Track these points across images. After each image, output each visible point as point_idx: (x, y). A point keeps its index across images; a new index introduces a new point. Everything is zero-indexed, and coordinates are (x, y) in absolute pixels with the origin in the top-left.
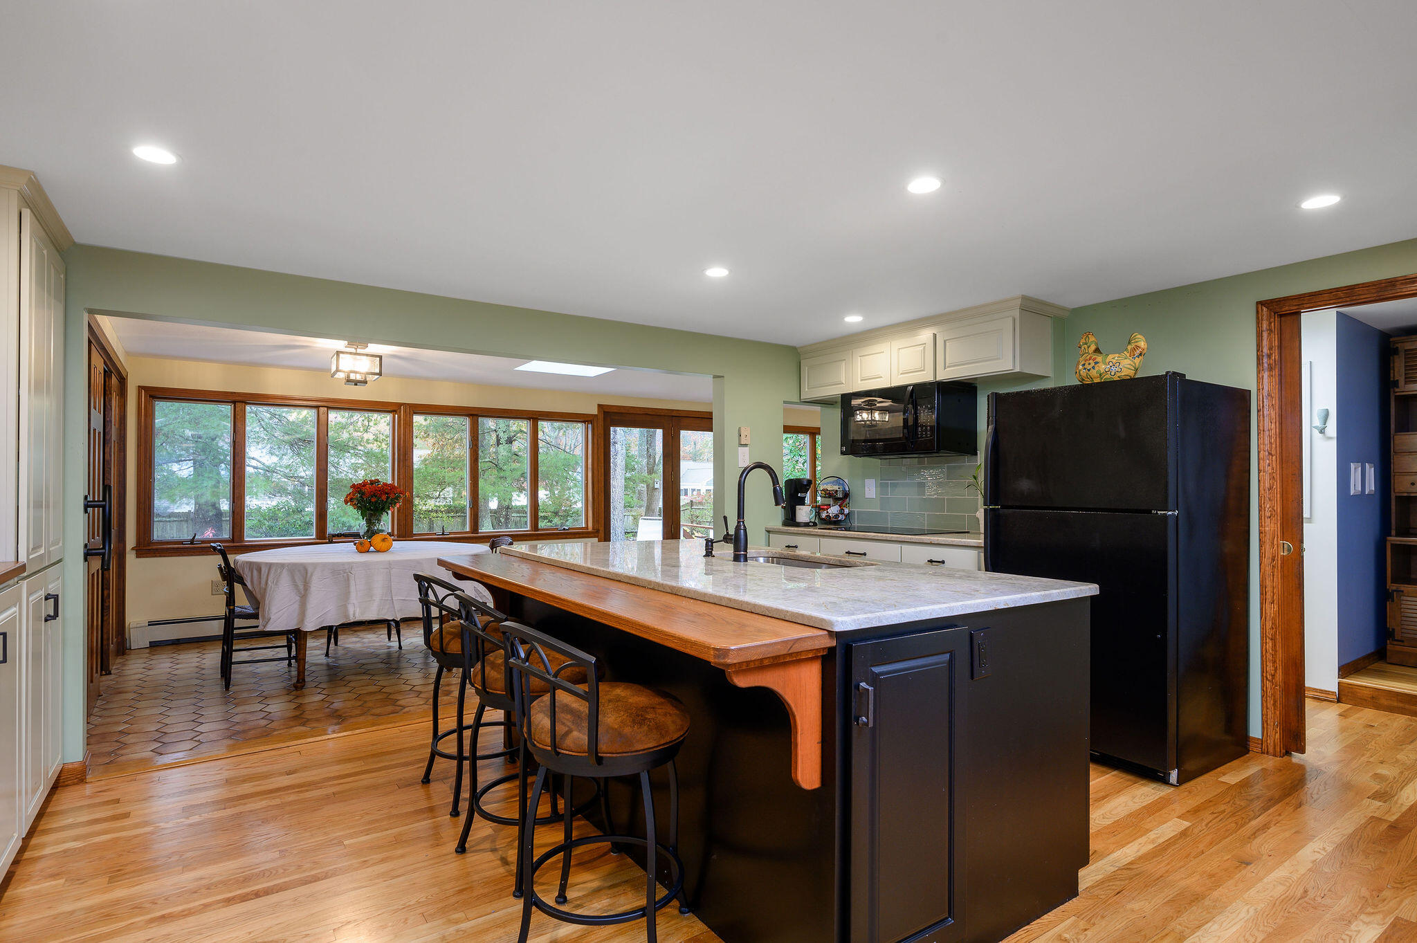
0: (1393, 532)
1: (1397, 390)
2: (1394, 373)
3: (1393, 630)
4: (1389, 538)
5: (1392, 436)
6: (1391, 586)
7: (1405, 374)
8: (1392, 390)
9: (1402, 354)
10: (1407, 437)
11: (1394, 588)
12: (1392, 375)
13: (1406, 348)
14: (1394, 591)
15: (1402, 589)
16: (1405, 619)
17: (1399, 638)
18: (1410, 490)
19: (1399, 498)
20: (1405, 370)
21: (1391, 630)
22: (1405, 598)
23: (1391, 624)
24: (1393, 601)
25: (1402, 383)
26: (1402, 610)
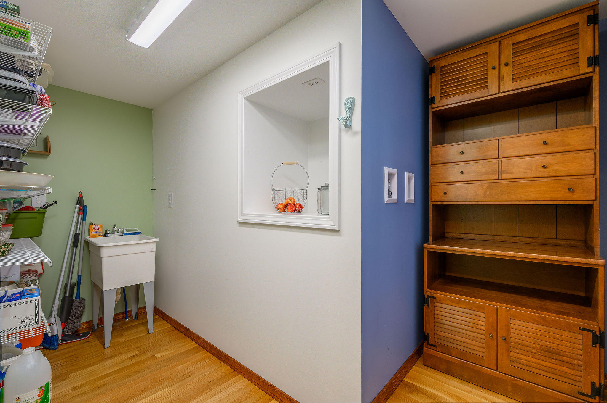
0: (430, 238)
1: (434, 106)
2: (432, 91)
3: (428, 334)
4: (426, 246)
5: (430, 149)
6: (428, 292)
7: (440, 90)
8: (430, 106)
9: (438, 71)
10: (441, 149)
11: (429, 294)
12: (430, 93)
13: (441, 66)
14: (429, 297)
15: (435, 295)
16: (437, 324)
17: (433, 344)
18: (443, 199)
19: (436, 207)
20: (441, 86)
21: (426, 334)
22: (437, 304)
23: (427, 328)
24: (428, 305)
25: (437, 99)
26: (435, 316)
